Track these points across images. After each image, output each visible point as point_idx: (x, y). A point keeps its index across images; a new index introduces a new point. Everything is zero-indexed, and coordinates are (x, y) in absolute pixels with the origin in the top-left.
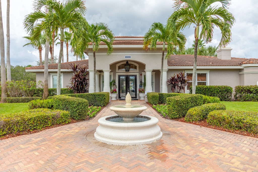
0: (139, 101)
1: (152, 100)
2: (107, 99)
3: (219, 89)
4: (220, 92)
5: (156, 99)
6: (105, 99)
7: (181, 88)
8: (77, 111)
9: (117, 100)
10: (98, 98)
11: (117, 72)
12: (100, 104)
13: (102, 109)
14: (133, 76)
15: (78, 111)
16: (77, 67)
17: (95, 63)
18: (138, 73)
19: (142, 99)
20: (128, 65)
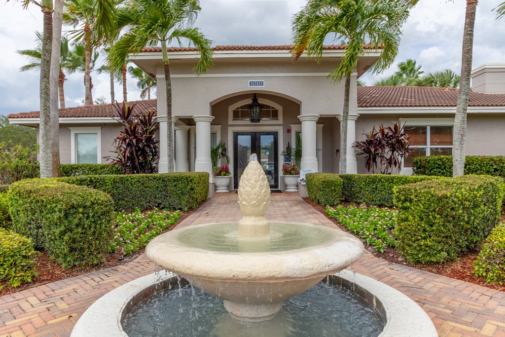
0: (285, 194)
1: (321, 193)
2: (198, 189)
3: (492, 165)
4: (494, 172)
5: (335, 190)
6: (192, 189)
7: (390, 163)
8: (64, 235)
9: (230, 192)
10: (173, 188)
11: (229, 124)
12: (180, 204)
13: (181, 218)
14: (268, 133)
15: (66, 238)
16: (130, 111)
17: (170, 94)
18: (282, 127)
19: (292, 189)
20: (256, 106)
